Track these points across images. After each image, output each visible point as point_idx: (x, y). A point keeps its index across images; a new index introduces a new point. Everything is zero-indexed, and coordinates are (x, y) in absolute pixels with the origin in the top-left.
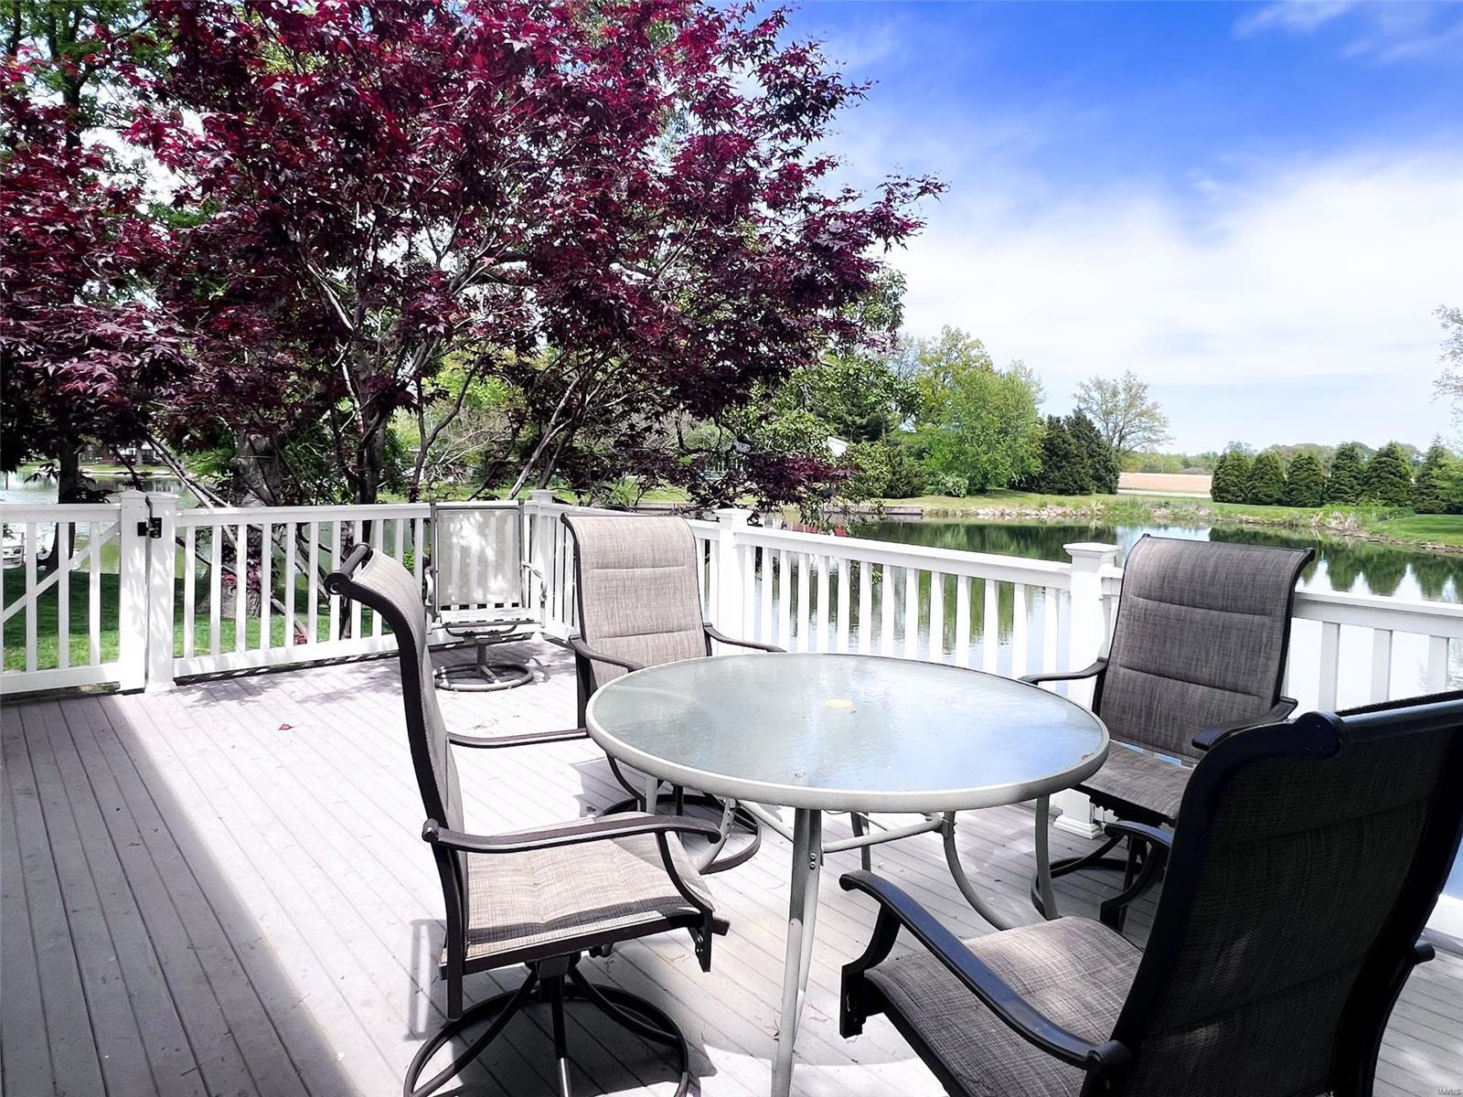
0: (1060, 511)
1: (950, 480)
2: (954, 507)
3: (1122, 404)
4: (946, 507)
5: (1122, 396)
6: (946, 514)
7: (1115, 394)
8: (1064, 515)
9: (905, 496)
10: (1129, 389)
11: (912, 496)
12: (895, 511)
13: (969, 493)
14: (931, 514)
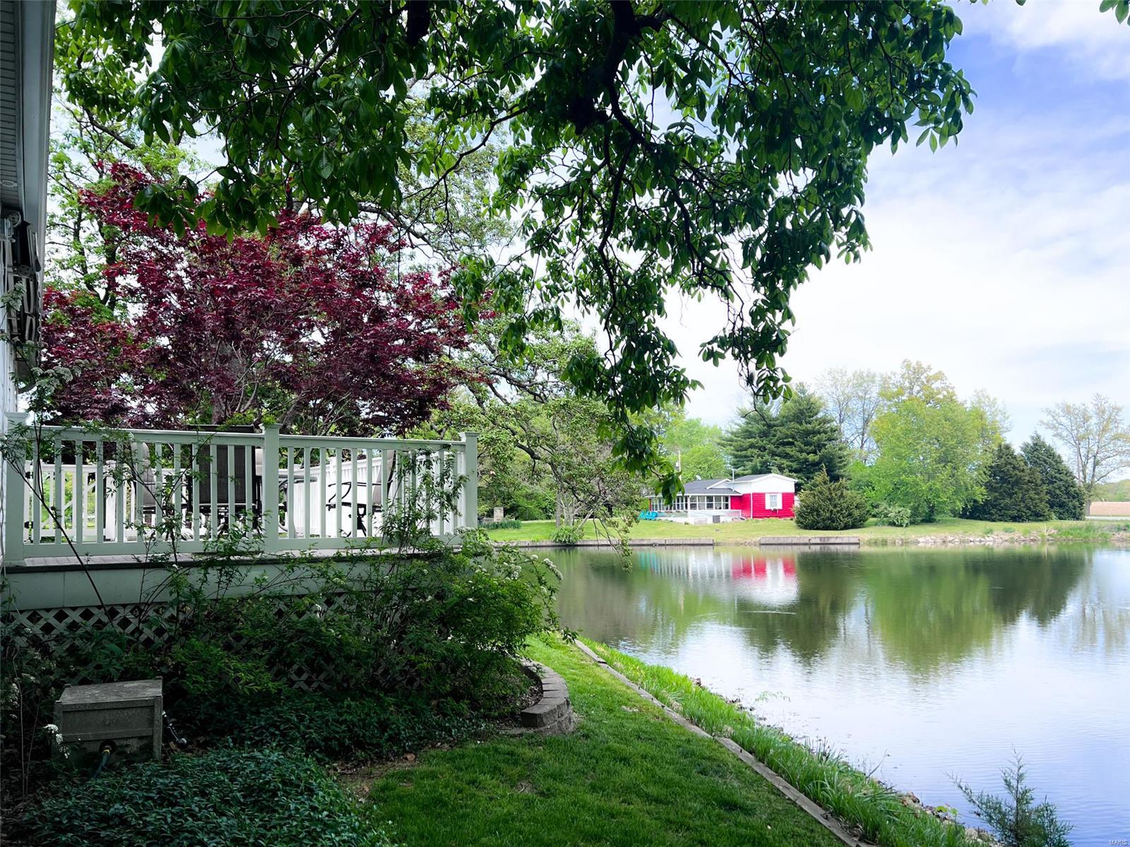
0: (1007, 537)
1: (893, 511)
2: (894, 536)
3: (1094, 428)
4: (885, 537)
5: (1094, 421)
6: (884, 543)
7: (1086, 419)
8: (1012, 541)
9: (846, 527)
10: (1101, 412)
11: (854, 526)
12: (832, 541)
13: (913, 523)
14: (869, 543)
